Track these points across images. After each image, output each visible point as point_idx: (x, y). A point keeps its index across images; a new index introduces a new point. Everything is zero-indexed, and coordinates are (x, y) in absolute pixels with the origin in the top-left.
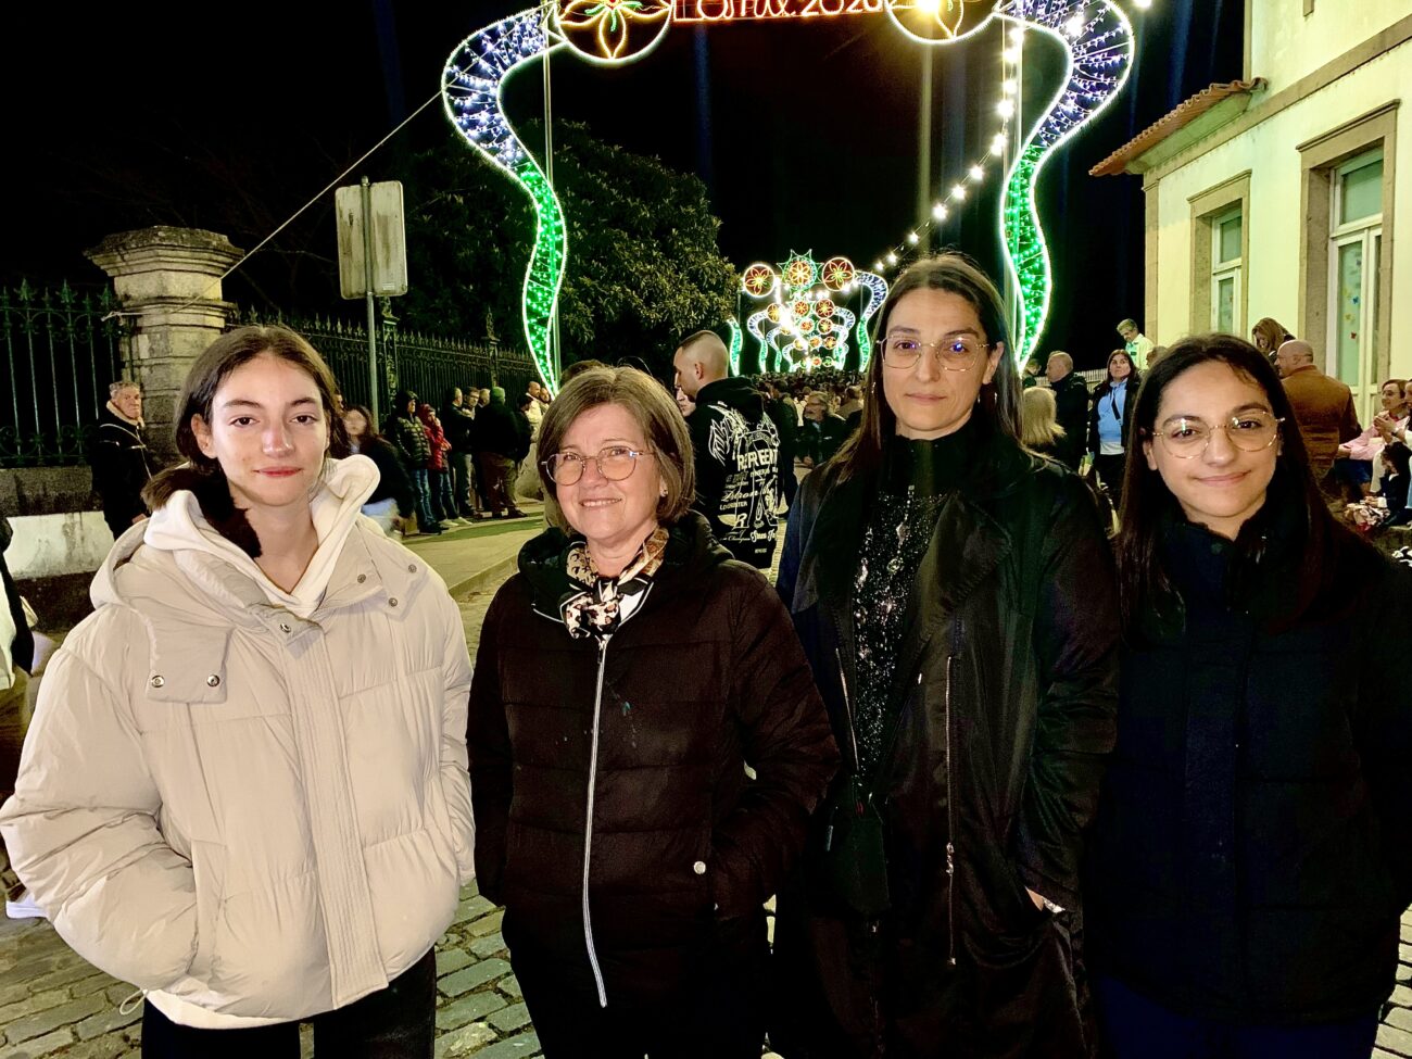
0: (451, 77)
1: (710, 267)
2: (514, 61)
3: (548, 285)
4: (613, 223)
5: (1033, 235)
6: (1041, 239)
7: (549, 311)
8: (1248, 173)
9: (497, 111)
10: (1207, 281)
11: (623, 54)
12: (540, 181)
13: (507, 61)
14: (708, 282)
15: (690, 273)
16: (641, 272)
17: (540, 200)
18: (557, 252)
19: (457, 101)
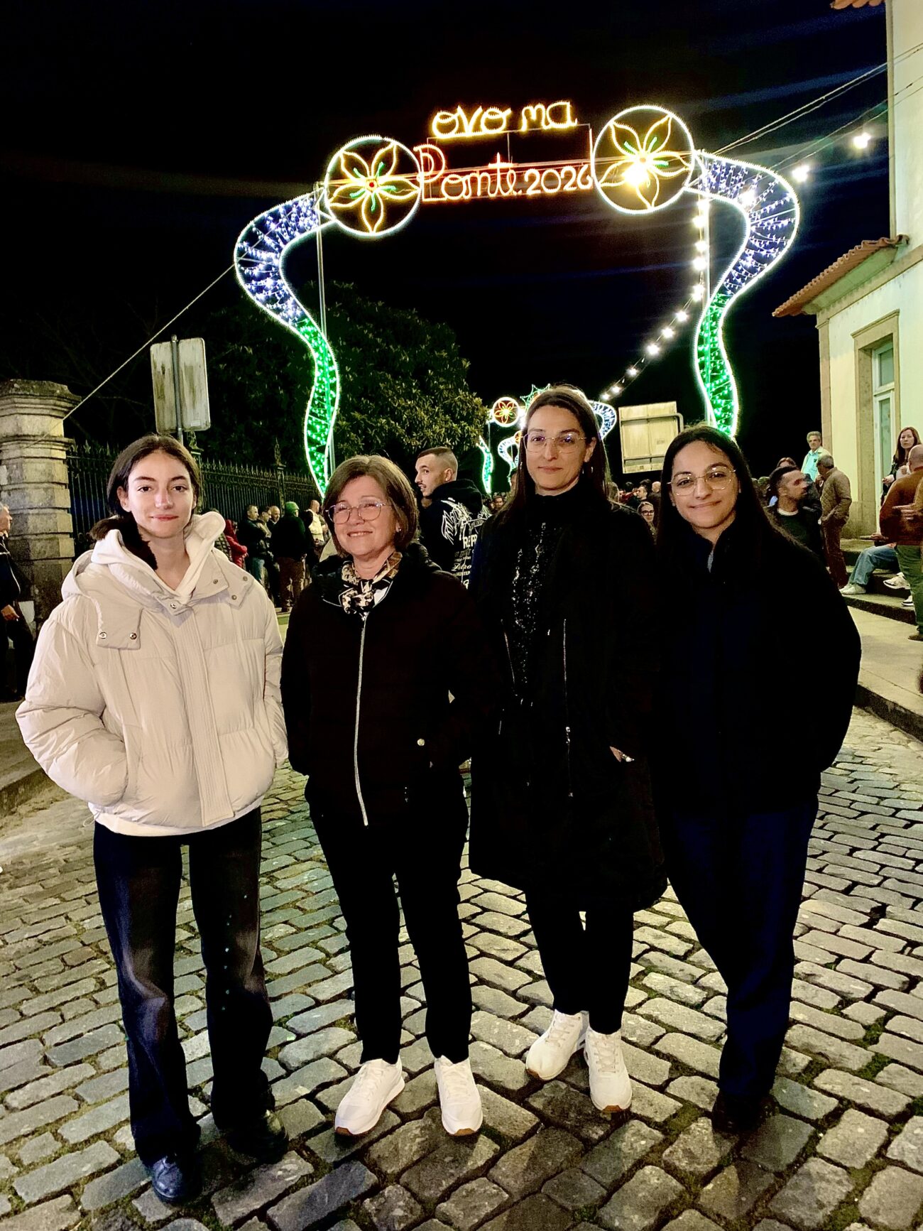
0: (241, 252)
1: (460, 400)
2: (292, 237)
3: (325, 419)
4: (379, 366)
5: (722, 367)
6: (729, 371)
7: (326, 440)
8: (897, 313)
9: (280, 278)
10: (870, 401)
11: (382, 228)
12: (316, 334)
13: (287, 237)
14: (460, 414)
15: (444, 407)
16: (403, 407)
17: (317, 349)
18: (332, 392)
19: (247, 271)
